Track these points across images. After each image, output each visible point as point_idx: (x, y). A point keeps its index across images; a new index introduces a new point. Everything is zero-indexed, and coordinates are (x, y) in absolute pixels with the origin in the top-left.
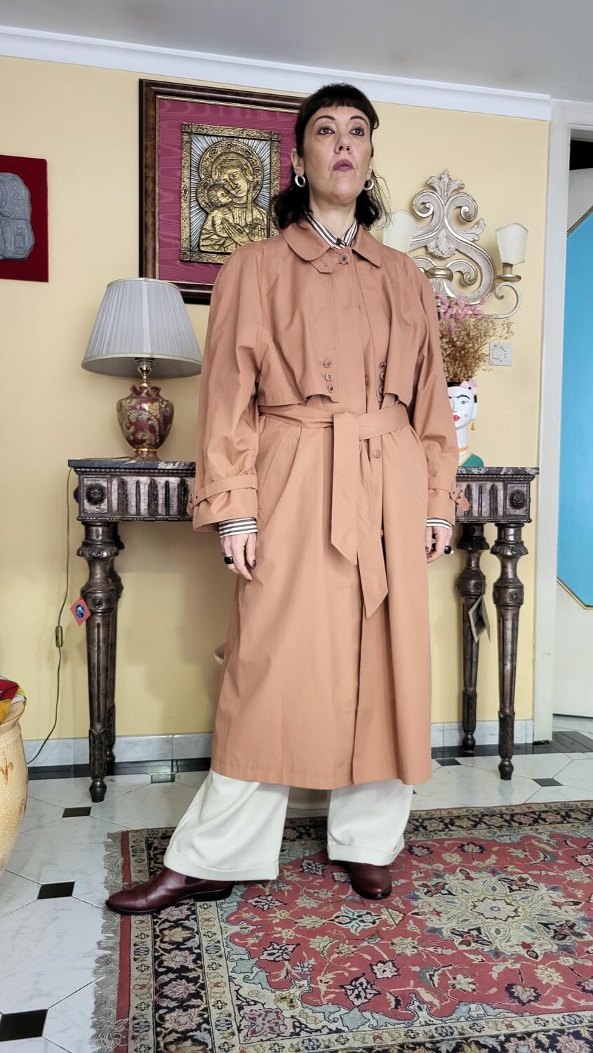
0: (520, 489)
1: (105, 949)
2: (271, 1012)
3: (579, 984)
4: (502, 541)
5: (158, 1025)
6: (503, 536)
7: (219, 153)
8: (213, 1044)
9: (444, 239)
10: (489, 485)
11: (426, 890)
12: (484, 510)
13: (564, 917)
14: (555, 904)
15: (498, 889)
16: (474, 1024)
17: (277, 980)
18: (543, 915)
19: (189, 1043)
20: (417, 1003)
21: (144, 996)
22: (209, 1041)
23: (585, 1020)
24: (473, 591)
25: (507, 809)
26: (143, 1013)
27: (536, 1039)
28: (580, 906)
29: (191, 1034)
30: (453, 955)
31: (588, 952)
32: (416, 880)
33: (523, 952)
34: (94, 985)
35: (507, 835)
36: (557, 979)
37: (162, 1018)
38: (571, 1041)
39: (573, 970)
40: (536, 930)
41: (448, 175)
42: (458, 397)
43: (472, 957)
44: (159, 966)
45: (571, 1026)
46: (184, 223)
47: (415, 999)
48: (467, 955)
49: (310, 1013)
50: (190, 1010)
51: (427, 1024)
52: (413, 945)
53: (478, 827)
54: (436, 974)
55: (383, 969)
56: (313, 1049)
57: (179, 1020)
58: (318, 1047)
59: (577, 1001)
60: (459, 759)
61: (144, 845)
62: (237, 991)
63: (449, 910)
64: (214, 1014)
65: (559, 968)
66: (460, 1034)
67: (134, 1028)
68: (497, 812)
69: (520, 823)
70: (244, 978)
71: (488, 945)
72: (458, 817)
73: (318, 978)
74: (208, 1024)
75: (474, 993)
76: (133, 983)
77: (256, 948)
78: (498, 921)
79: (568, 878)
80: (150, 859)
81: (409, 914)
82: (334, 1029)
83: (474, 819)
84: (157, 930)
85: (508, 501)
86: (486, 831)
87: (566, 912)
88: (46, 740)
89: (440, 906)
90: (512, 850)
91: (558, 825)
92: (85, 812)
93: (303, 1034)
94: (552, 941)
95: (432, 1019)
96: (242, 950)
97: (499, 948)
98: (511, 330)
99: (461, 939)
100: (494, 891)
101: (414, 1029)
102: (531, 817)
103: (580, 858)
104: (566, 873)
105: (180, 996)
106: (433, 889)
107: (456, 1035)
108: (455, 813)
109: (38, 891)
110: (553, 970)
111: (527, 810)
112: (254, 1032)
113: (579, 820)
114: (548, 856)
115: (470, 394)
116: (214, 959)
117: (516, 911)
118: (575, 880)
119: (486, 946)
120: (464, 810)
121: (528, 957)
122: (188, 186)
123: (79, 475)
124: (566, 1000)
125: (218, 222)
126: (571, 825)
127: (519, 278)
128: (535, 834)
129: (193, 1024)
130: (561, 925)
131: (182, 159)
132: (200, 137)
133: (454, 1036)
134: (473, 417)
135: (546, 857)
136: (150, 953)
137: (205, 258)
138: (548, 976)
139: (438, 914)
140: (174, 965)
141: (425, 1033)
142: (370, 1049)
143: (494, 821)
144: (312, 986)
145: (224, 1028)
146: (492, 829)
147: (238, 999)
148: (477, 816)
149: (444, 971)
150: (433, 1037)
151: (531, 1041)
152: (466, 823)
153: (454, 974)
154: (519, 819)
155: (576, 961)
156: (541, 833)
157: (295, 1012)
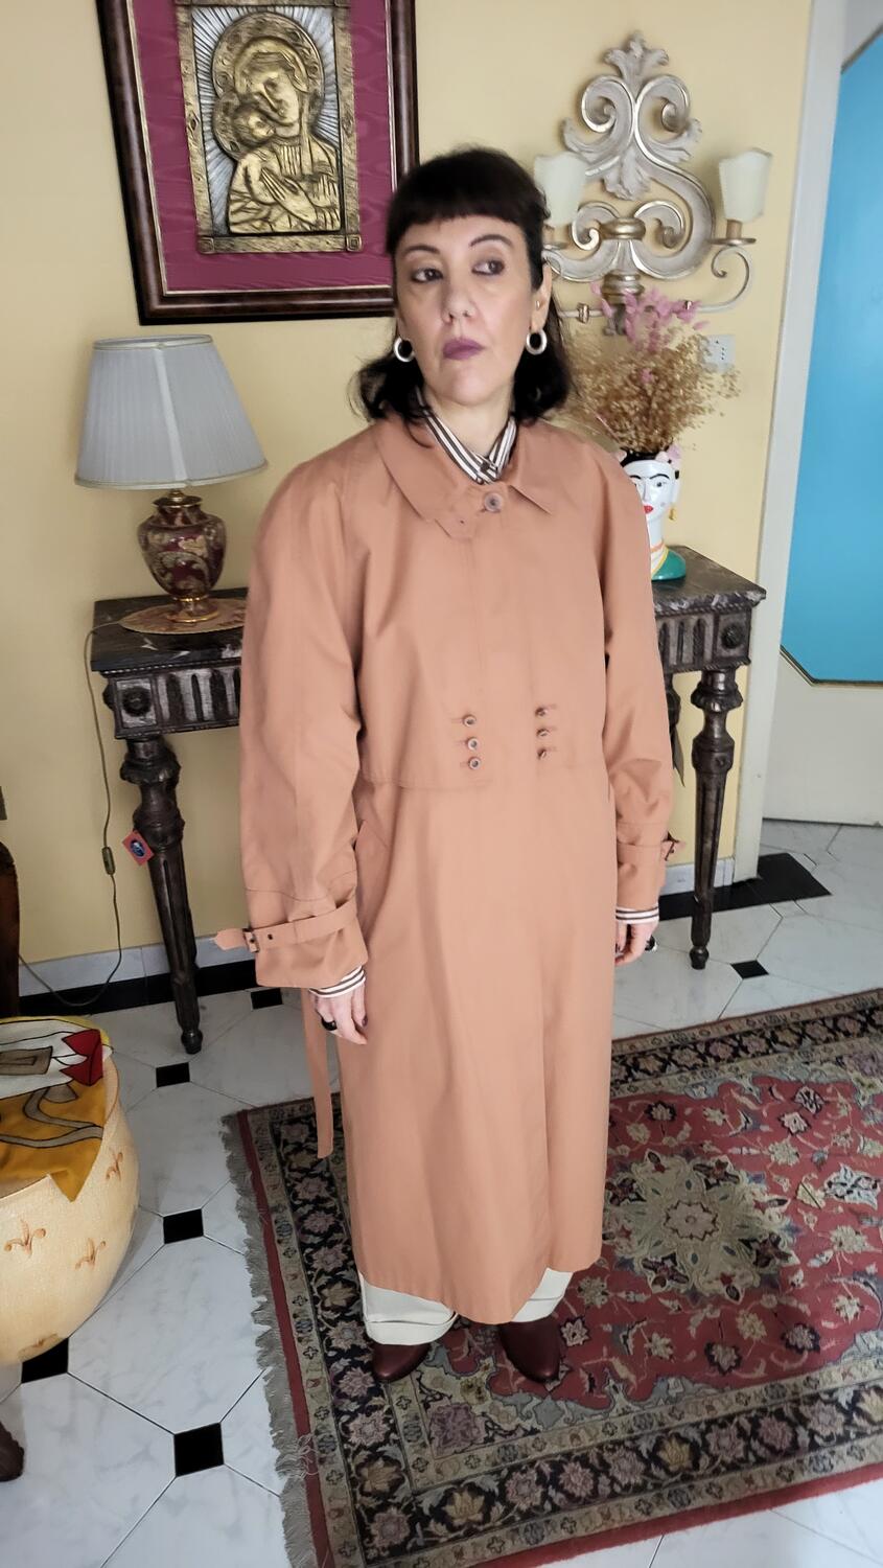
0: (737, 621)
1: (262, 1323)
2: (458, 1408)
3: (783, 1337)
4: (708, 689)
5: (344, 1440)
6: (709, 683)
7: (244, 40)
8: (406, 1461)
9: (633, 163)
12: (685, 655)
13: (767, 1227)
14: (758, 1206)
15: (694, 1183)
16: (673, 1408)
17: (460, 1359)
18: (744, 1227)
19: (380, 1463)
20: (612, 1382)
21: (322, 1398)
22: (401, 1459)
23: (789, 1392)
25: (701, 1033)
26: (325, 1423)
27: (738, 1425)
28: (785, 1207)
29: (380, 1449)
30: (647, 1303)
31: (793, 1284)
33: (723, 1290)
34: (262, 1381)
35: (701, 1084)
36: (759, 1329)
37: (346, 1430)
38: (775, 1424)
39: (776, 1314)
40: (737, 1253)
41: (642, 41)
42: (651, 478)
43: (667, 1303)
44: (329, 1349)
45: (773, 1401)
46: (199, 185)
47: (609, 1376)
48: (662, 1301)
49: (502, 1408)
50: (373, 1414)
51: (625, 1413)
52: (602, 1289)
53: (668, 1071)
54: (630, 1337)
55: (572, 1330)
56: (511, 1460)
57: (364, 1430)
58: (515, 1457)
59: (781, 1364)
61: (269, 1138)
62: (419, 1381)
63: (639, 1227)
64: (399, 1413)
65: (761, 1313)
66: (660, 1425)
67: (319, 1447)
68: (690, 1039)
69: (718, 1059)
71: (684, 1282)
72: (643, 1054)
74: (396, 1432)
75: (672, 1360)
76: (305, 1377)
78: (695, 1240)
79: (773, 1159)
80: (282, 1164)
82: (529, 1429)
83: (663, 1055)
84: (315, 1289)
85: (719, 639)
86: (676, 1077)
87: (771, 1217)
89: (629, 1221)
90: (709, 1111)
91: (762, 1059)
92: (183, 1073)
93: (498, 1439)
94: (754, 1269)
95: (629, 1404)
97: (698, 1287)
99: (654, 1276)
100: (689, 1188)
101: (613, 1420)
102: (731, 1046)
103: (788, 1119)
104: (770, 1149)
105: (359, 1394)
106: (620, 1191)
107: (656, 1427)
108: (639, 1046)
109: (162, 1228)
110: (753, 1317)
111: (725, 1032)
112: (446, 1441)
113: (788, 1046)
114: (750, 1119)
115: (669, 470)
117: (714, 1222)
118: (782, 1161)
119: (683, 1285)
121: (727, 1297)
123: (106, 677)
124: (769, 1362)
125: (254, 174)
126: (777, 1056)
127: (753, 241)
128: (736, 1080)
129: (380, 1434)
130: (765, 1242)
131: (180, 58)
132: (207, 12)
133: (654, 1428)
135: (748, 1121)
136: (314, 1327)
137: (241, 246)
138: (750, 1326)
139: (627, 1234)
140: (343, 1345)
141: (624, 1425)
142: (568, 1455)
143: (686, 1058)
144: (499, 1365)
145: (414, 1438)
146: (684, 1074)
147: (422, 1392)
148: (663, 1049)
149: (638, 1329)
150: (631, 1431)
151: (733, 1429)
152: (653, 1065)
153: (650, 1332)
154: (716, 1049)
155: (780, 1301)
156: (741, 1076)
157: (485, 1407)
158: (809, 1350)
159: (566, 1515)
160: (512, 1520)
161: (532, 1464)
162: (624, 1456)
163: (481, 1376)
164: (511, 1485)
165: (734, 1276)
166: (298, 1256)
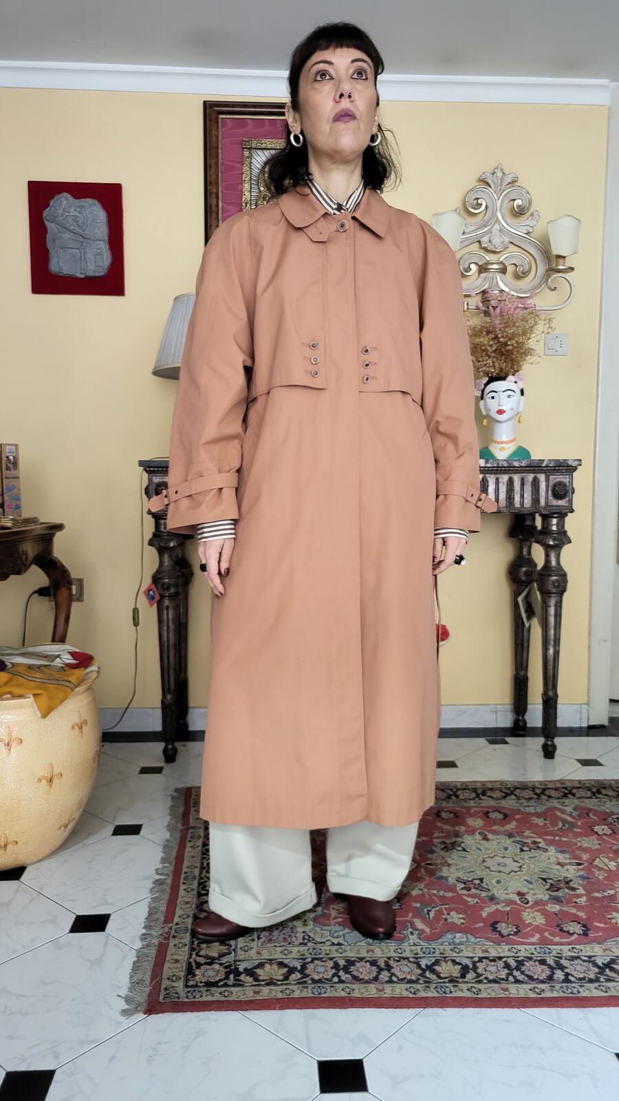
0: (562, 480)
1: (161, 874)
2: (286, 927)
3: (558, 926)
4: (545, 530)
8: (236, 947)
9: (498, 233)
10: (531, 477)
11: (443, 846)
12: (526, 501)
13: (563, 874)
14: (559, 864)
15: (510, 848)
16: (455, 948)
18: (544, 872)
20: (410, 930)
21: (188, 910)
22: (233, 945)
23: (554, 952)
24: (524, 578)
25: (540, 784)
26: (184, 921)
27: (505, 962)
28: (582, 867)
30: (452, 897)
31: (575, 902)
32: (437, 838)
33: (517, 899)
34: (149, 899)
35: (533, 806)
36: (540, 920)
38: (536, 966)
39: (556, 915)
40: (534, 883)
41: (502, 170)
42: (504, 392)
43: (469, 899)
44: (202, 890)
45: (540, 955)
47: (409, 926)
48: (465, 898)
49: (319, 931)
51: (415, 945)
52: (420, 887)
53: (507, 798)
54: (433, 911)
56: (316, 955)
58: (320, 954)
59: (552, 938)
60: (508, 739)
63: (459, 863)
65: (545, 913)
66: (440, 954)
67: (175, 930)
68: (530, 786)
69: (550, 797)
71: (486, 892)
72: (492, 789)
73: (332, 906)
75: (462, 926)
76: (180, 899)
78: (502, 874)
79: (579, 844)
81: (423, 864)
82: (336, 943)
83: (506, 791)
85: (550, 492)
86: (513, 801)
87: (567, 870)
88: (127, 709)
89: (452, 859)
90: (533, 818)
91: (585, 800)
92: (158, 770)
93: (310, 944)
94: (545, 892)
95: (420, 942)
97: (496, 895)
98: (551, 326)
99: (463, 886)
100: (505, 850)
101: (403, 947)
102: (562, 792)
103: (596, 828)
104: (579, 839)
106: (450, 846)
107: (437, 954)
108: (489, 785)
109: (113, 829)
110: (538, 914)
111: (560, 786)
112: (270, 941)
113: (608, 796)
114: (566, 825)
115: (517, 388)
117: (520, 867)
118: (585, 846)
119: (484, 893)
120: (499, 783)
121: (519, 902)
122: (249, 199)
123: (149, 474)
124: (542, 936)
126: (598, 800)
127: (572, 269)
128: (561, 807)
130: (559, 881)
131: (242, 174)
132: (259, 152)
133: (435, 955)
134: (520, 410)
135: (564, 826)
136: (196, 880)
138: (533, 918)
139: (449, 865)
141: (411, 951)
142: (361, 959)
143: (524, 794)
144: (325, 911)
146: (520, 800)
148: (508, 789)
149: (441, 908)
150: (417, 954)
151: (501, 964)
152: (497, 794)
153: (449, 911)
154: (550, 792)
155: (563, 909)
156: (566, 806)
157: (307, 929)
158: (579, 934)
159: (349, 985)
160: (305, 982)
161: (331, 959)
162: (407, 965)
163: (310, 916)
164: (311, 967)
165: (528, 893)
166: (200, 848)
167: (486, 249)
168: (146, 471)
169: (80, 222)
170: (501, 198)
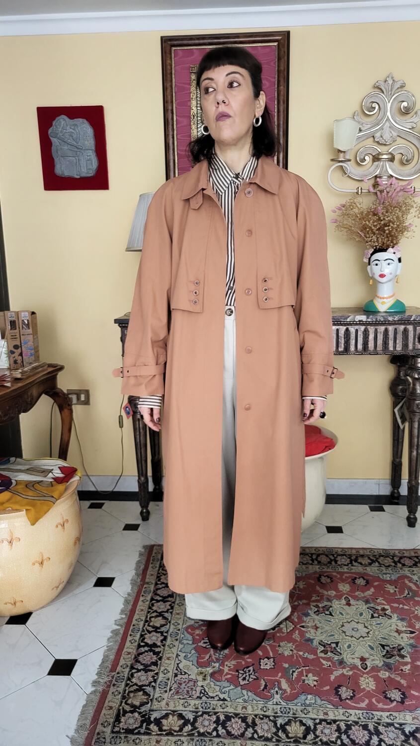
1: (118, 625)
2: (191, 681)
3: (384, 692)
4: (412, 366)
5: (129, 679)
6: (413, 363)
8: (153, 696)
9: (388, 129)
10: (402, 327)
11: (316, 609)
12: (397, 346)
13: (397, 641)
14: (397, 631)
15: (364, 614)
16: (305, 709)
17: (202, 661)
18: (385, 638)
19: (141, 693)
20: (276, 689)
21: (128, 660)
22: (152, 694)
23: (376, 718)
24: (400, 394)
25: (399, 552)
26: (124, 670)
27: (338, 726)
28: (413, 635)
29: (144, 688)
30: (313, 659)
31: (402, 670)
32: (313, 601)
33: (359, 663)
34: (105, 648)
35: (389, 574)
36: (372, 686)
37: (132, 675)
38: (359, 731)
39: (385, 681)
40: (375, 649)
41: (392, 78)
42: (385, 260)
43: (324, 662)
44: (142, 642)
45: (365, 720)
47: (276, 686)
48: (322, 660)
49: (213, 686)
50: (149, 672)
51: (277, 704)
52: (291, 648)
53: (373, 565)
54: (296, 671)
55: (266, 662)
56: (206, 709)
57: (141, 678)
58: (209, 708)
59: (377, 704)
60: (385, 507)
62: (178, 664)
63: (325, 626)
64: (161, 675)
65: (377, 679)
66: (293, 714)
67: (116, 679)
68: (391, 554)
69: (404, 565)
70: (185, 656)
71: (338, 655)
72: (362, 556)
73: (226, 663)
74: (155, 683)
75: (315, 688)
76: (125, 650)
77: (198, 637)
78: (354, 639)
79: (416, 612)
80: (160, 567)
81: (298, 626)
82: (222, 698)
83: (373, 558)
84: (149, 617)
85: (417, 339)
86: (376, 568)
87: (402, 638)
89: (320, 623)
90: (388, 585)
92: (137, 527)
93: (204, 698)
94: (382, 658)
96: (190, 637)
97: (345, 659)
99: (323, 649)
100: (361, 616)
101: (268, 706)
102: (414, 561)
104: (416, 608)
105: (146, 663)
106: (322, 609)
107: (291, 715)
108: (361, 552)
109: (95, 581)
110: (372, 680)
111: (413, 555)
112: (177, 692)
114: (410, 594)
115: (395, 257)
116: (173, 641)
117: (368, 633)
119: (337, 656)
120: (368, 550)
121: (360, 667)
122: (196, 113)
123: (122, 328)
124: (370, 702)
128: (410, 575)
129: (147, 681)
130: (394, 648)
131: (191, 93)
133: (289, 715)
134: (398, 273)
135: (409, 594)
136: (140, 632)
138: (367, 683)
139: (317, 628)
140: (150, 642)
141: (273, 709)
142: (236, 715)
143: (386, 561)
144: (221, 667)
145: (163, 687)
146: (381, 568)
147: (177, 670)
148: (374, 556)
149: (303, 670)
150: (276, 713)
151: (334, 727)
152: (366, 561)
153: (308, 672)
154: (404, 561)
155: (391, 676)
156: (414, 574)
157: (205, 683)
158: (397, 702)
159: (222, 740)
160: (193, 735)
161: (215, 713)
162: (267, 723)
163: (210, 670)
164: (200, 720)
165: (368, 659)
166: (148, 603)
167: (378, 142)
168: (120, 326)
169: (75, 136)
170: (391, 102)
